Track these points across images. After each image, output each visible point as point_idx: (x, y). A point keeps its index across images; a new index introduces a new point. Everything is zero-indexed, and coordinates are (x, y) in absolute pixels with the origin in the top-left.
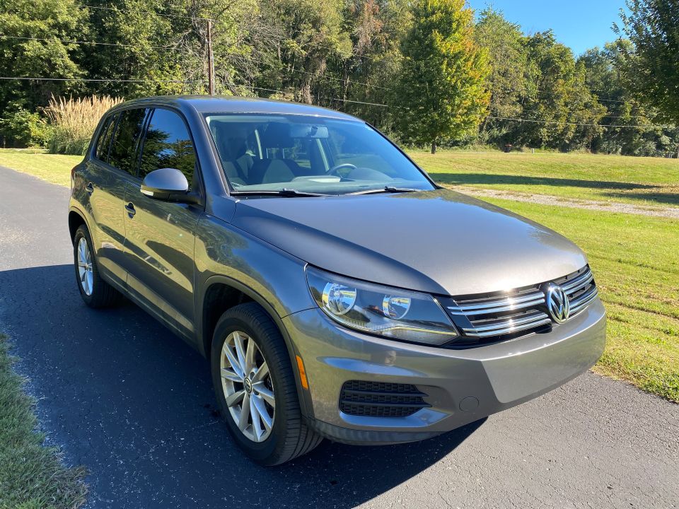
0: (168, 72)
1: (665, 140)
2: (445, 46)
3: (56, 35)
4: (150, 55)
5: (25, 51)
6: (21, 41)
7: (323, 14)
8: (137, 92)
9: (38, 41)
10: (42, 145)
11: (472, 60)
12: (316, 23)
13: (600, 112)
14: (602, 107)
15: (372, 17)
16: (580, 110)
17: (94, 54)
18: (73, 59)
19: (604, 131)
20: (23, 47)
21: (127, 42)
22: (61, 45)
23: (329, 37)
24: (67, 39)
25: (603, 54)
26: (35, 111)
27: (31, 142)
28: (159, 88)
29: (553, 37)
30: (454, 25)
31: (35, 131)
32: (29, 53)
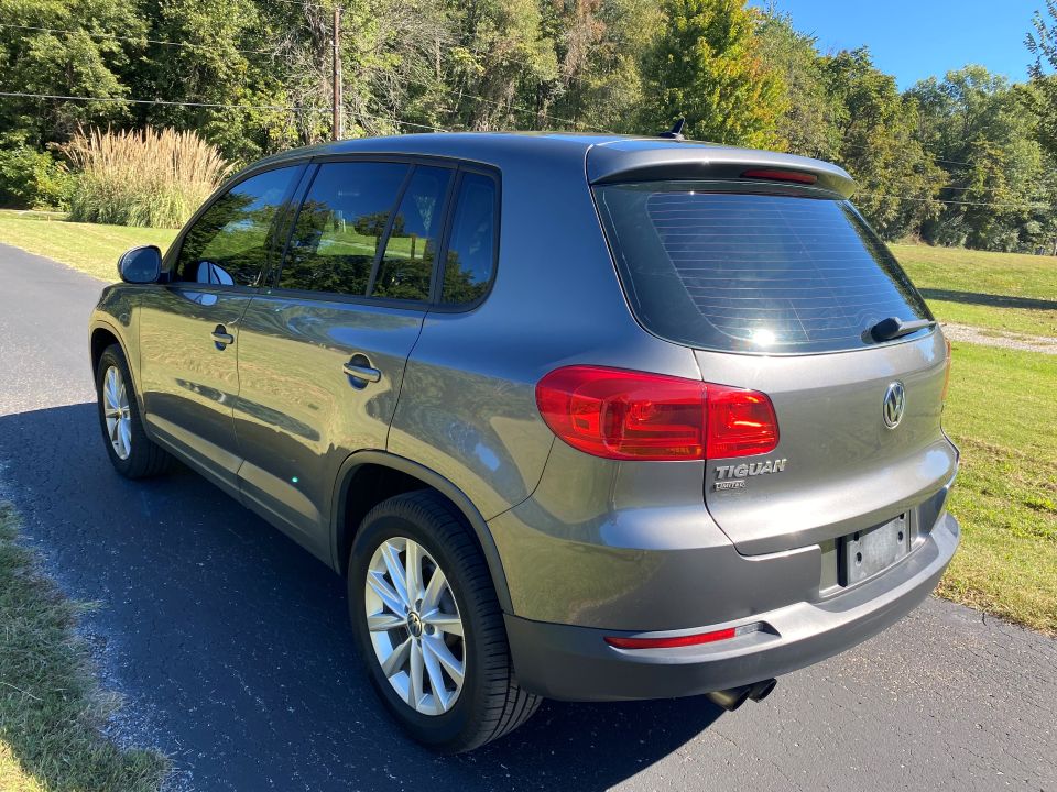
0: (263, 92)
1: (1034, 227)
2: (717, 66)
3: (82, 25)
4: (234, 64)
5: (30, 49)
6: (26, 32)
7: (512, 7)
8: (213, 124)
9: (52, 34)
10: (55, 205)
11: (759, 91)
12: (502, 21)
13: (936, 179)
14: (940, 171)
15: (588, 15)
16: (906, 175)
17: (145, 58)
18: (108, 65)
19: (942, 211)
20: (28, 43)
21: (199, 41)
22: (90, 42)
23: (522, 45)
24: (99, 32)
25: (942, 88)
26: (46, 150)
27: (38, 200)
28: (248, 117)
29: (869, 59)
30: (733, 33)
31: (44, 182)
32: (37, 53)
